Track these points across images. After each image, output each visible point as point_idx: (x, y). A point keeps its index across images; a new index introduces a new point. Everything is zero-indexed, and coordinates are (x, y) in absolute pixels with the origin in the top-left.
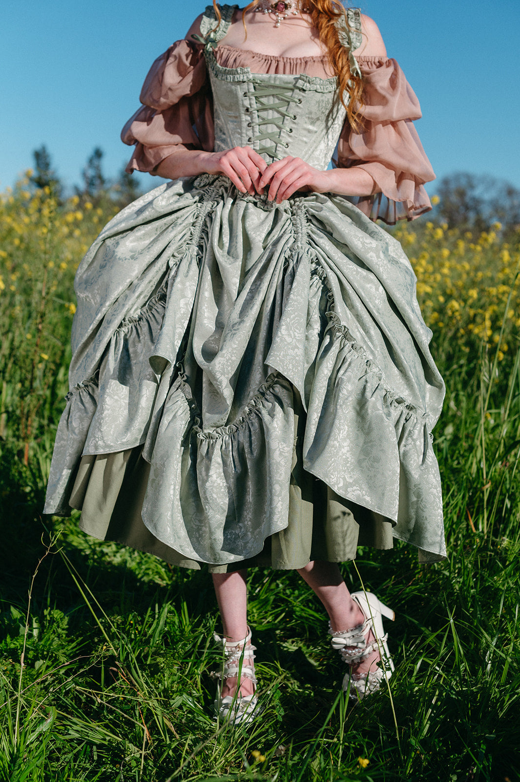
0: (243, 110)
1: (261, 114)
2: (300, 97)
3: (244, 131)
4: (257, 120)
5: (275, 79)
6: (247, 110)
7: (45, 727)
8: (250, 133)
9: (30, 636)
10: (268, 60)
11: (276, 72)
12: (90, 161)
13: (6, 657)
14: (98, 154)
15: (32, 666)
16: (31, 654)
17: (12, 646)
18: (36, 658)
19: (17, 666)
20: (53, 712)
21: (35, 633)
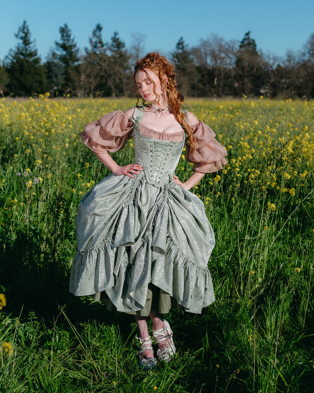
0: (149, 151)
1: (156, 153)
2: (170, 148)
3: (149, 158)
4: (154, 155)
5: (162, 142)
6: (151, 151)
7: (59, 374)
8: (152, 159)
9: (55, 341)
10: (159, 134)
11: (162, 139)
12: (94, 34)
13: (47, 349)
14: (99, 28)
15: (56, 352)
16: (56, 348)
17: (49, 345)
18: (57, 349)
19: (50, 352)
20: (63, 369)
21: (57, 340)
